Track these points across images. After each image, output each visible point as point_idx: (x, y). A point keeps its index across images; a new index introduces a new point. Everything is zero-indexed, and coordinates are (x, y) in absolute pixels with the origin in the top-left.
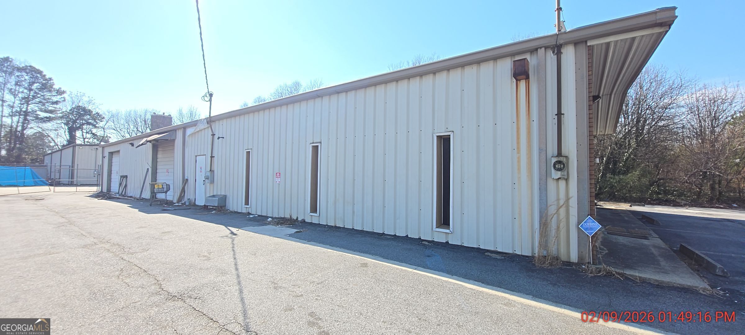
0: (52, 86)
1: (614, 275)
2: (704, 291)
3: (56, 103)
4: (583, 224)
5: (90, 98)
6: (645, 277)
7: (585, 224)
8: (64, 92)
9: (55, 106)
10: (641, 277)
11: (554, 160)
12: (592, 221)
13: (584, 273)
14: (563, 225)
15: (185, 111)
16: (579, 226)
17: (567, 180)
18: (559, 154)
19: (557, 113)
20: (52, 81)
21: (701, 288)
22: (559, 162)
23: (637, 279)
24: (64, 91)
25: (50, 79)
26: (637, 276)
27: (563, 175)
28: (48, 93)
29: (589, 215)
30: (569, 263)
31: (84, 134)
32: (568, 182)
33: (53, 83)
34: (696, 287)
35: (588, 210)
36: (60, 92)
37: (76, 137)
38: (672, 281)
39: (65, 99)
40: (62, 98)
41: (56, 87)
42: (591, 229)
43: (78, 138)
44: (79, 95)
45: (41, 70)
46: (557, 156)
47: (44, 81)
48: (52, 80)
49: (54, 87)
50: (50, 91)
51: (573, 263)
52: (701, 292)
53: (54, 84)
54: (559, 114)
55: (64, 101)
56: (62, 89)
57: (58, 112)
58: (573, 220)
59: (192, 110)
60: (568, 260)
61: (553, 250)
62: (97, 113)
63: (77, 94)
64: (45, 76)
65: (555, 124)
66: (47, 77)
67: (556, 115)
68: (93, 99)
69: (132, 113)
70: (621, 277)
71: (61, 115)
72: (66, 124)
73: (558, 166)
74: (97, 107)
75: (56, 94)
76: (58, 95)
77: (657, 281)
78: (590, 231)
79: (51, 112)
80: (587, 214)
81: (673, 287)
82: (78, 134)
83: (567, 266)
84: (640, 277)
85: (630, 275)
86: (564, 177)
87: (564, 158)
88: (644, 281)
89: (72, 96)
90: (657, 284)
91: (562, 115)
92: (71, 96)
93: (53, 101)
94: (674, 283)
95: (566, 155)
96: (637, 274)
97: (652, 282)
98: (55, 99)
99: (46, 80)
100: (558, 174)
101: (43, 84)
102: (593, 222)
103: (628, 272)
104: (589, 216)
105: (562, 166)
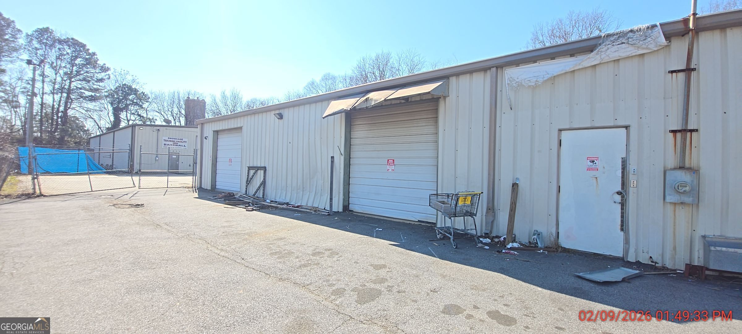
0: (97, 61)
3: (101, 80)
5: (134, 77)
8: (108, 69)
9: (101, 84)
15: (228, 94)
20: (95, 57)
24: (108, 67)
25: (94, 54)
28: (92, 69)
31: (129, 115)
33: (97, 58)
36: (104, 69)
37: (122, 119)
39: (110, 77)
40: (107, 75)
41: (100, 63)
43: (123, 120)
44: (122, 73)
45: (85, 44)
47: (87, 55)
48: (96, 55)
49: (98, 63)
50: (94, 67)
53: (98, 60)
55: (109, 78)
56: (106, 66)
57: (103, 91)
59: (235, 92)
62: (142, 92)
63: (121, 72)
64: (88, 50)
66: (90, 51)
68: (136, 78)
69: (176, 94)
71: (106, 94)
72: (112, 104)
74: (141, 87)
75: (100, 71)
76: (103, 72)
79: (96, 90)
82: (123, 115)
89: (116, 74)
92: (114, 74)
93: (98, 78)
98: (100, 76)
99: (89, 54)
101: (87, 59)
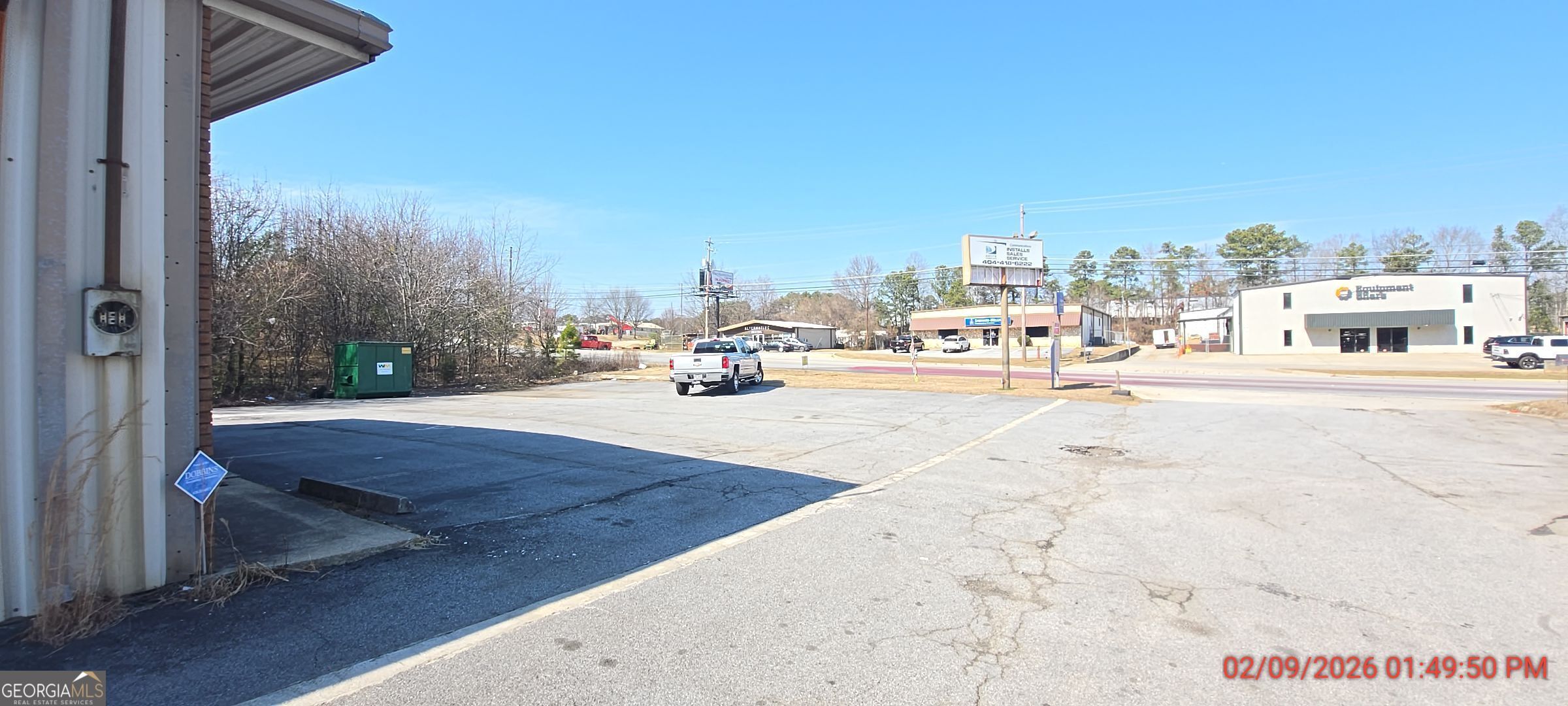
1: (267, 578)
2: (416, 545)
4: (184, 476)
6: (322, 559)
7: (191, 475)
10: (317, 560)
11: (95, 300)
12: (206, 463)
13: (198, 603)
14: (120, 494)
16: (176, 484)
17: (134, 359)
18: (111, 280)
19: (103, 156)
21: (411, 541)
22: (111, 306)
23: (311, 567)
26: (309, 563)
27: (128, 346)
29: (197, 449)
30: (142, 597)
32: (138, 366)
34: (403, 543)
35: (195, 438)
38: (365, 547)
42: (205, 483)
46: (102, 288)
51: (155, 589)
52: (413, 547)
54: (114, 163)
58: (154, 470)
60: (139, 588)
61: (87, 576)
65: (95, 188)
67: (101, 161)
70: (282, 575)
73: (108, 318)
77: (344, 556)
78: (201, 491)
80: (192, 446)
81: (371, 556)
83: (138, 604)
84: (315, 561)
85: (297, 565)
86: (130, 349)
87: (134, 295)
88: (325, 567)
90: (344, 562)
91: (123, 169)
94: (372, 549)
95: (138, 289)
96: (310, 558)
97: (336, 563)
100: (113, 342)
102: (208, 466)
103: (293, 560)
104: (200, 452)
105: (122, 318)
